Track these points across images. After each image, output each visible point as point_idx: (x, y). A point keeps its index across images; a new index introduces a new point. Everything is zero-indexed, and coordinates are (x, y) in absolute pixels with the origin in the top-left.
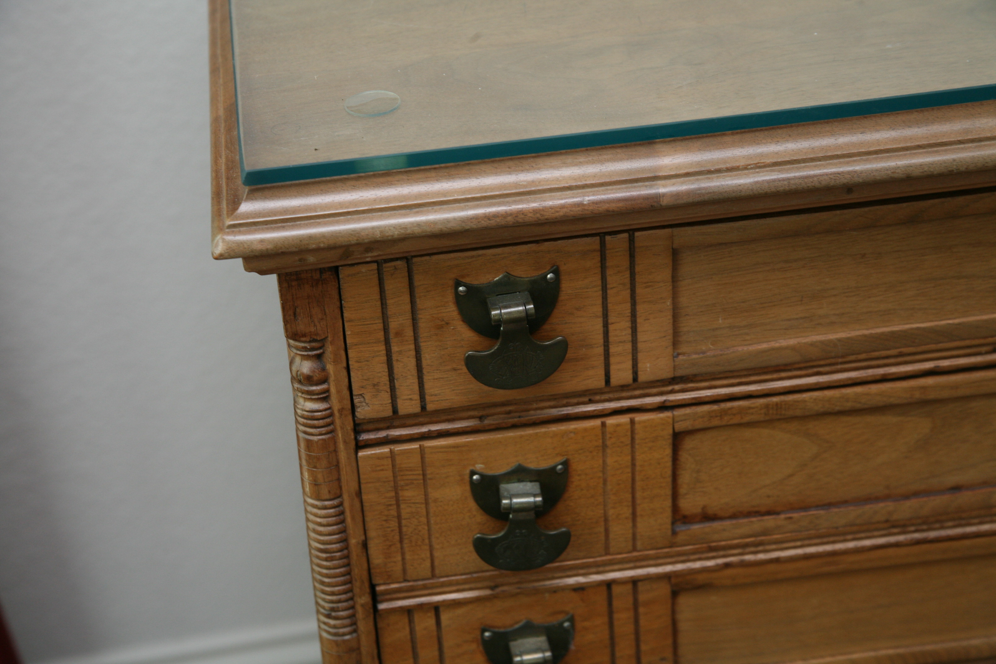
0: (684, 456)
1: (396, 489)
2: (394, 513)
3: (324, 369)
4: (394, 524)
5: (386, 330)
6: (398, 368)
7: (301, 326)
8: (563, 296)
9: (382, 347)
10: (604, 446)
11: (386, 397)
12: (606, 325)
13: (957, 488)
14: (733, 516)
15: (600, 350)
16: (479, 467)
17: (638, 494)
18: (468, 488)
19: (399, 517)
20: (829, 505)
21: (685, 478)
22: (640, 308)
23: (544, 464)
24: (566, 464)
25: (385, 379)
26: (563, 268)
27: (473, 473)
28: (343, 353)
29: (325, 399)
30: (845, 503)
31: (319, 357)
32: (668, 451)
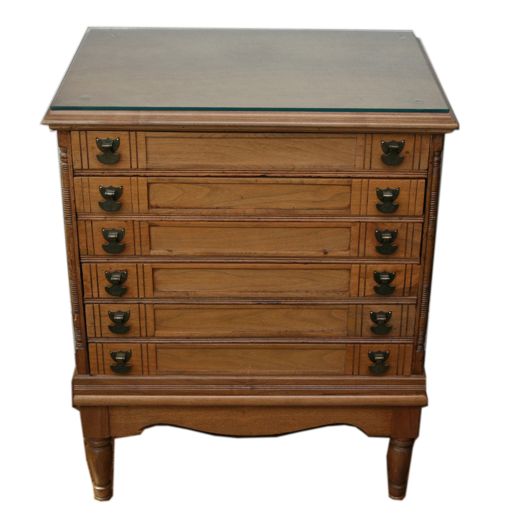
0: (151, 190)
1: (82, 188)
2: (82, 194)
3: (67, 155)
4: (82, 197)
5: (80, 147)
6: (83, 157)
7: (62, 144)
8: (120, 145)
9: (79, 152)
10: (131, 184)
11: (80, 164)
12: (131, 153)
13: (218, 208)
14: (163, 208)
15: (129, 159)
16: (102, 185)
17: (140, 198)
18: (99, 190)
19: (83, 195)
20: (186, 208)
21: (151, 196)
22: (139, 150)
23: (117, 186)
24: (122, 187)
25: (80, 159)
26: (120, 138)
27: (100, 186)
28: (71, 152)
29: (67, 163)
30: (191, 208)
31: (66, 152)
32: (146, 188)
